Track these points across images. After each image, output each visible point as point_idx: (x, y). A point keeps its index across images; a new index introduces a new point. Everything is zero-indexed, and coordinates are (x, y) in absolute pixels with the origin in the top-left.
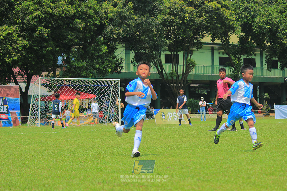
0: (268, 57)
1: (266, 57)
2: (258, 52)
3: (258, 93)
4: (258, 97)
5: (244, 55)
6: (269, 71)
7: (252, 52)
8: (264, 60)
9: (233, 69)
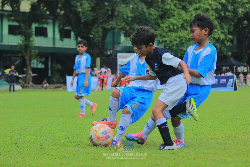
0: (61, 26)
1: (59, 26)
2: (51, 21)
3: (50, 64)
4: (49, 67)
5: (35, 23)
6: (61, 41)
7: (44, 20)
8: (57, 30)
9: (24, 38)
